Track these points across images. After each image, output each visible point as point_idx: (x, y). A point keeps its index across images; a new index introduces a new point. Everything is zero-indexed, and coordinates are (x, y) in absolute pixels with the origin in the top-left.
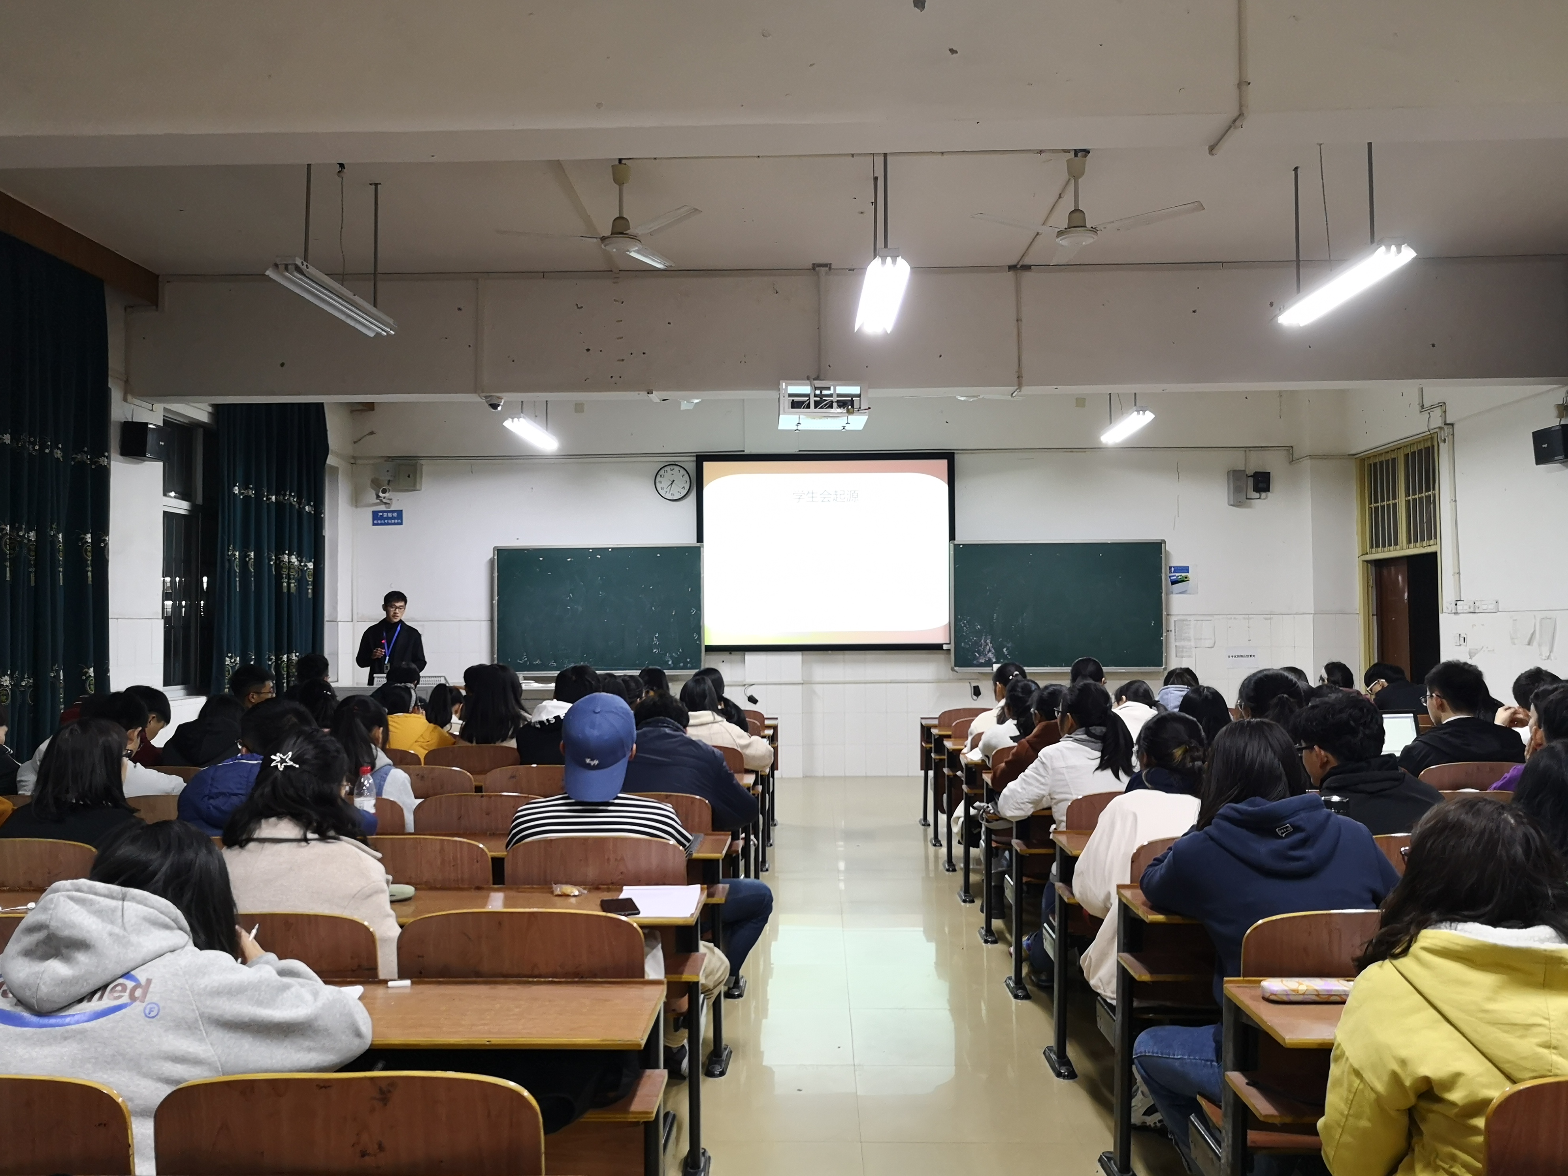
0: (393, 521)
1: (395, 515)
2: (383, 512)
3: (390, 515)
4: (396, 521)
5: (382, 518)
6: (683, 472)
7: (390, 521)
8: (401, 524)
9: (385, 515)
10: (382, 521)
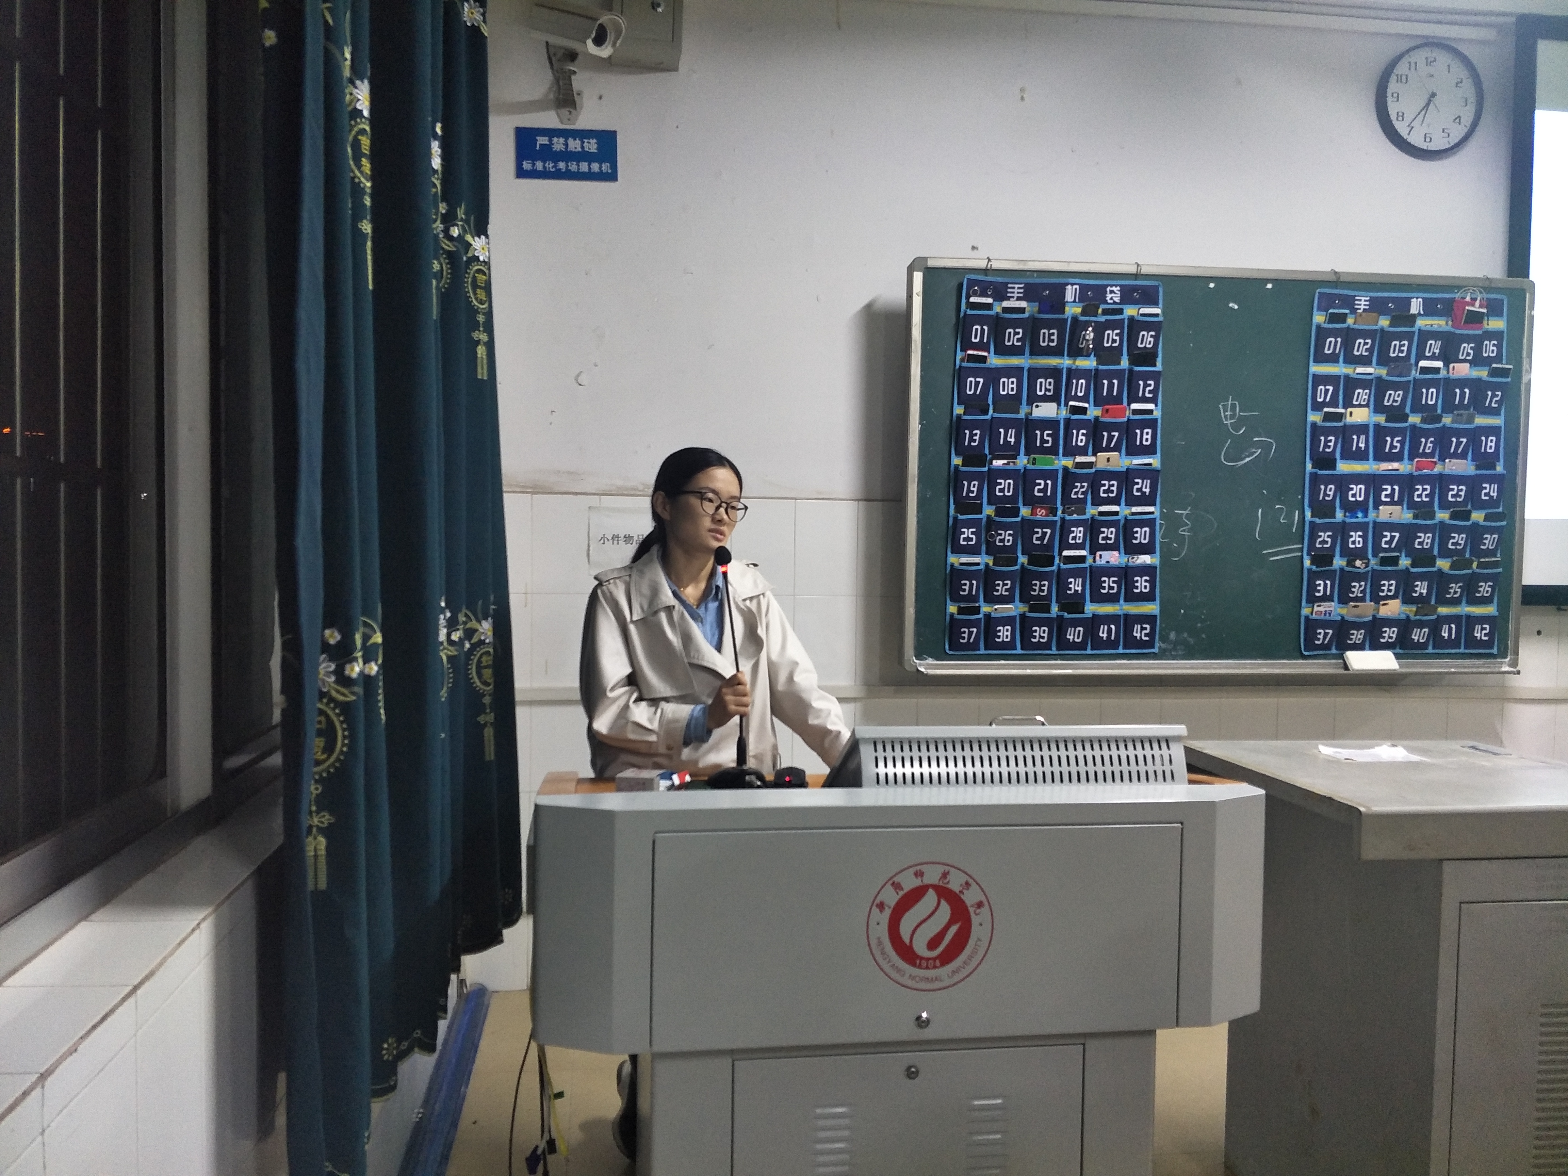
0: (584, 167)
1: (592, 146)
2: (551, 133)
3: (574, 145)
4: (595, 167)
5: (547, 153)
6: (1459, 71)
7: (573, 167)
8: (612, 177)
9: (558, 144)
10: (550, 165)
